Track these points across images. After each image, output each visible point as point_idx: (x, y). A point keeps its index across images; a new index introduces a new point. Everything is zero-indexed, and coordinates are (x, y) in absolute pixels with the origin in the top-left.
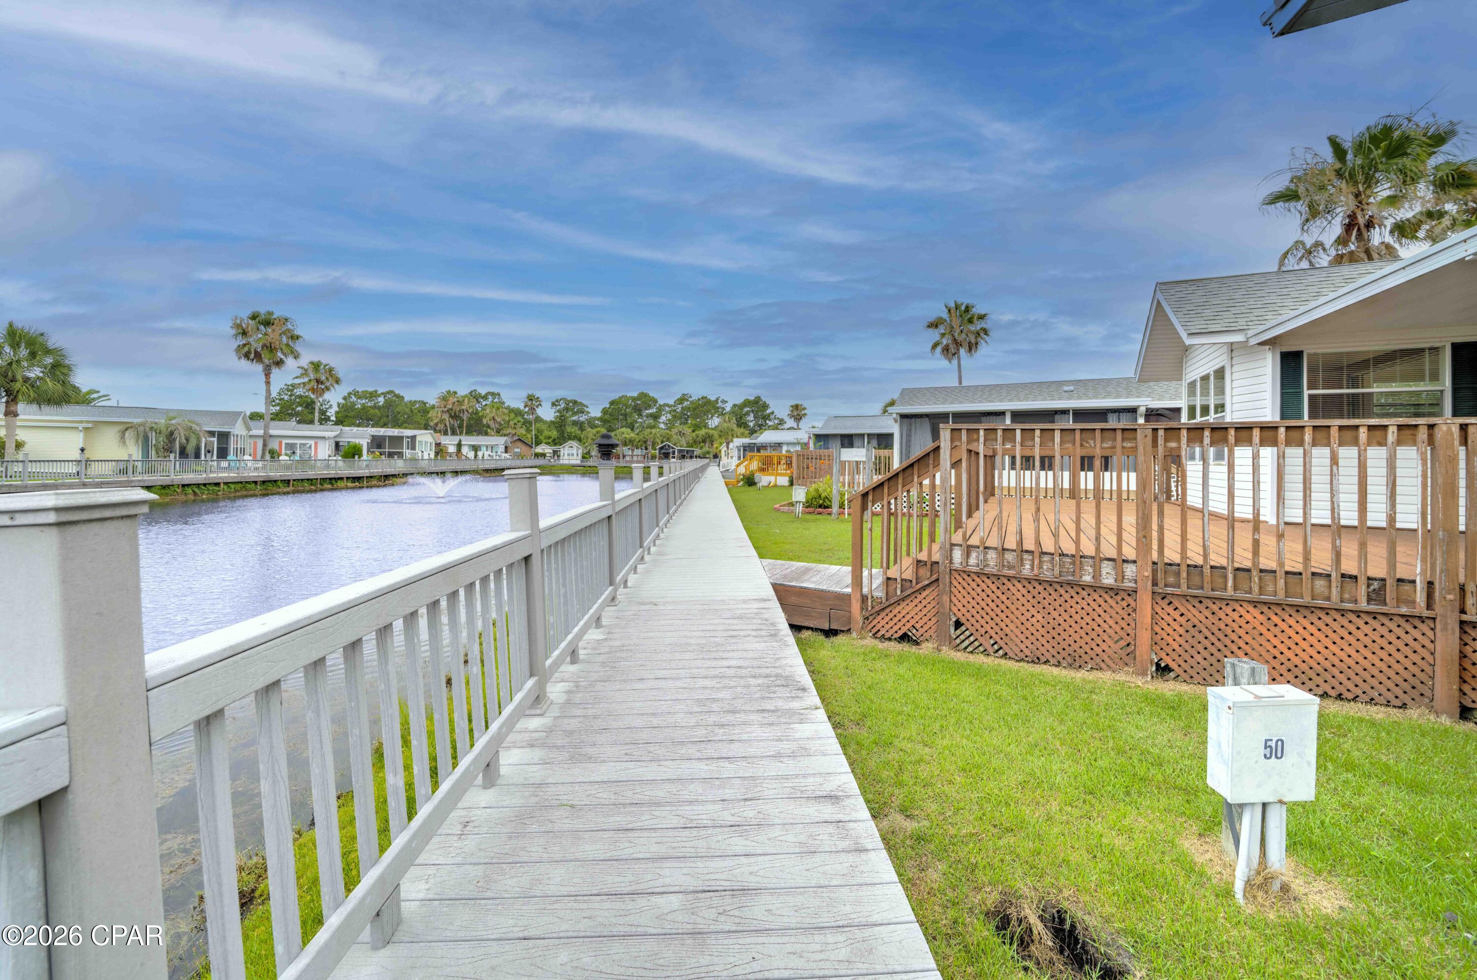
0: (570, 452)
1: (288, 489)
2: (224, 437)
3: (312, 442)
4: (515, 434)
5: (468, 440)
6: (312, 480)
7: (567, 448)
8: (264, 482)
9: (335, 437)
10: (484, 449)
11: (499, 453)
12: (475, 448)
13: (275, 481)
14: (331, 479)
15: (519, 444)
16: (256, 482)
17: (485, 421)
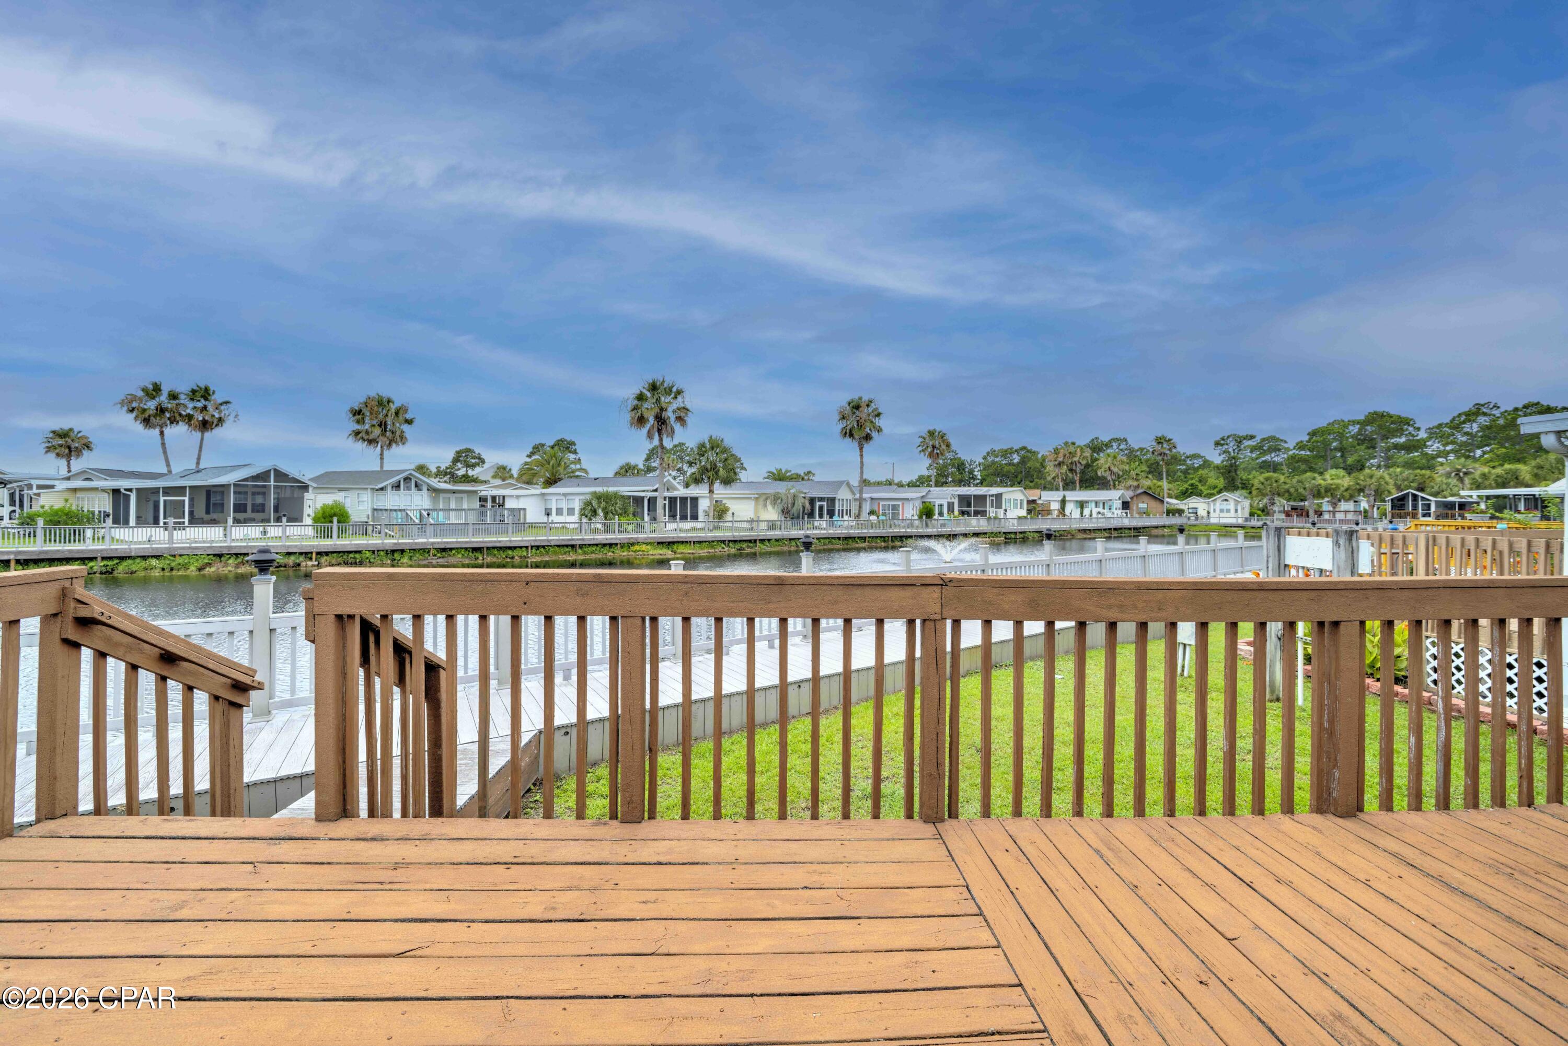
0: (1224, 507)
1: (863, 545)
2: (832, 501)
3: (900, 503)
4: (1138, 486)
5: (1074, 496)
6: (884, 537)
7: (1218, 503)
8: (846, 538)
9: (923, 497)
10: (1093, 505)
11: (1113, 510)
12: (1082, 505)
13: (854, 538)
14: (901, 537)
15: (1145, 498)
16: (839, 538)
17: (1099, 474)
